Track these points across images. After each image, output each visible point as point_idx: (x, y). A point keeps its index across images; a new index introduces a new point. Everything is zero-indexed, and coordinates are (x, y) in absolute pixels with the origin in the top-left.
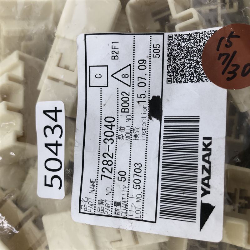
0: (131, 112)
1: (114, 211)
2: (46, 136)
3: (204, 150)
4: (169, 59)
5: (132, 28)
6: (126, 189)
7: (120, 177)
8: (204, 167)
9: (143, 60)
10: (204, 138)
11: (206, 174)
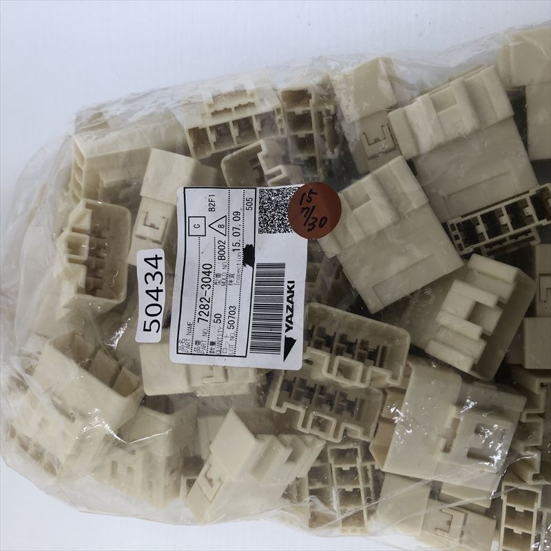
0: (227, 259)
1: (209, 350)
2: (147, 283)
3: (288, 292)
4: (260, 212)
5: (228, 183)
6: (221, 330)
7: (216, 319)
8: (288, 307)
9: (237, 212)
10: (289, 282)
11: (290, 313)
